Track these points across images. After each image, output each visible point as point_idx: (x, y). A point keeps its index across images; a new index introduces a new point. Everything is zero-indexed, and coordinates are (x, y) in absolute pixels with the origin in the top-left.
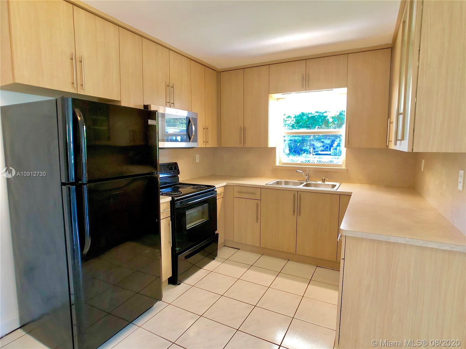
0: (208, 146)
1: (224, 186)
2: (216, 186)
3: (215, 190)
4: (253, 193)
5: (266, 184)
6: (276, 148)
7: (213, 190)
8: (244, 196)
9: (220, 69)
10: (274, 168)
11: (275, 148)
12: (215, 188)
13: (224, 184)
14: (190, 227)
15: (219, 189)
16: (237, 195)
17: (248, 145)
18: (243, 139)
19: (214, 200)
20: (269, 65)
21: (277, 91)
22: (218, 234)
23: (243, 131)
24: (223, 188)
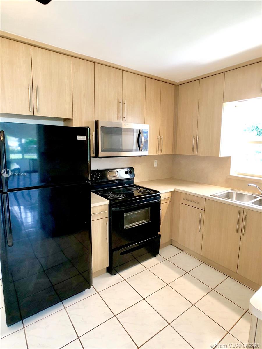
0: (162, 154)
1: (172, 192)
2: (161, 192)
3: (160, 195)
4: (197, 203)
5: (211, 195)
6: (232, 157)
7: (158, 195)
8: (189, 203)
9: (178, 82)
10: (228, 177)
11: (230, 157)
12: (160, 194)
13: (172, 190)
14: (128, 227)
15: (163, 194)
16: (183, 201)
17: (200, 154)
18: (196, 148)
19: (159, 204)
20: (225, 72)
21: (231, 99)
22: (160, 235)
23: (196, 139)
24: (171, 193)
